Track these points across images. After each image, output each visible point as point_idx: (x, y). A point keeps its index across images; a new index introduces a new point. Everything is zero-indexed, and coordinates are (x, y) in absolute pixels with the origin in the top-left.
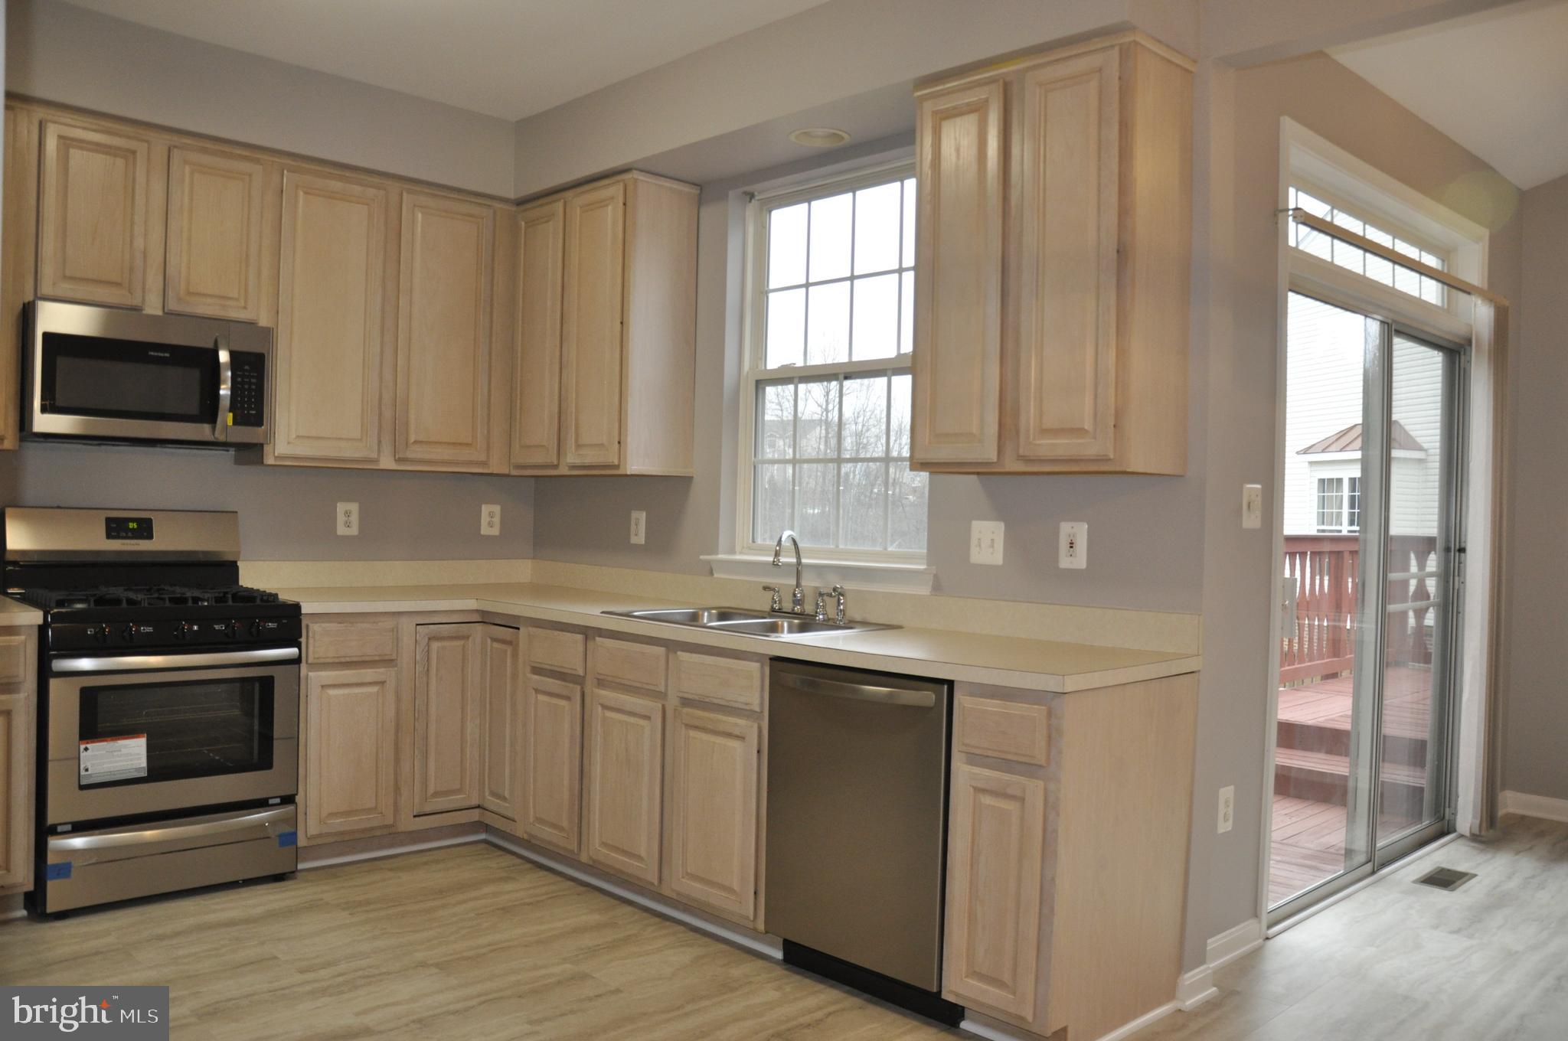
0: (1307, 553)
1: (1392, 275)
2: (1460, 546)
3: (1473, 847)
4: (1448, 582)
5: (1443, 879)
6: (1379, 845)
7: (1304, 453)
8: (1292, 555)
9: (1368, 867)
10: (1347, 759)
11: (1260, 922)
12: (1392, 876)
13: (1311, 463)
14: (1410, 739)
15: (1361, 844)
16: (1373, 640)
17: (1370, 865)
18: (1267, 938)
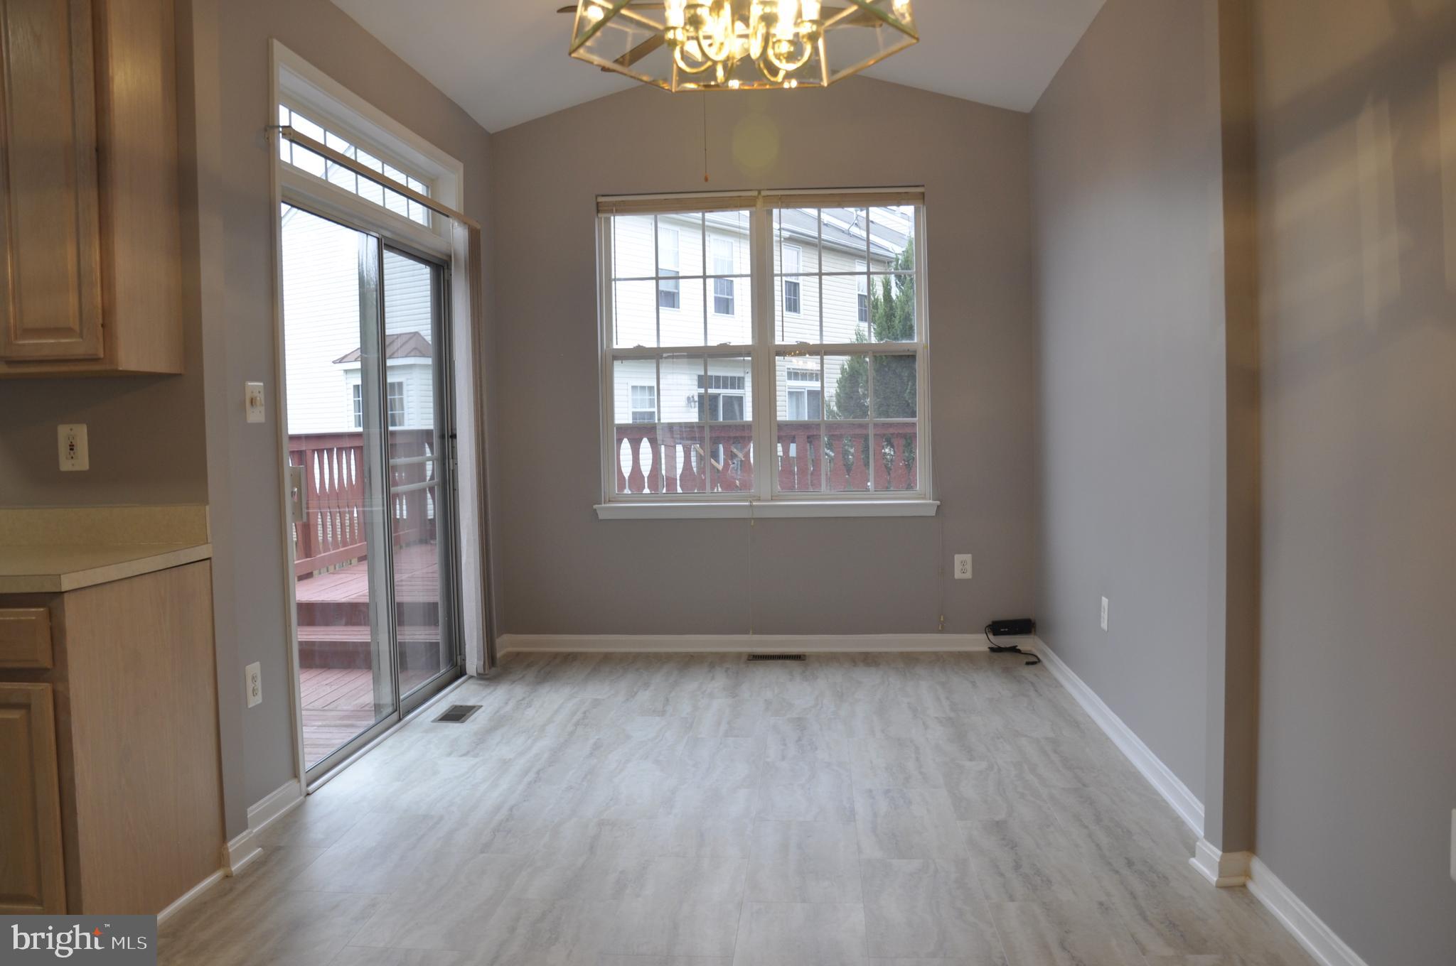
0: (333, 449)
1: (382, 198)
2: (452, 432)
3: (480, 684)
4: (444, 464)
5: (457, 715)
6: (401, 697)
7: (340, 362)
8: (320, 452)
9: (395, 716)
10: (368, 628)
11: (299, 781)
12: (417, 719)
13: (346, 371)
14: (424, 603)
15: (387, 699)
16: (382, 521)
17: (396, 713)
18: (308, 794)
